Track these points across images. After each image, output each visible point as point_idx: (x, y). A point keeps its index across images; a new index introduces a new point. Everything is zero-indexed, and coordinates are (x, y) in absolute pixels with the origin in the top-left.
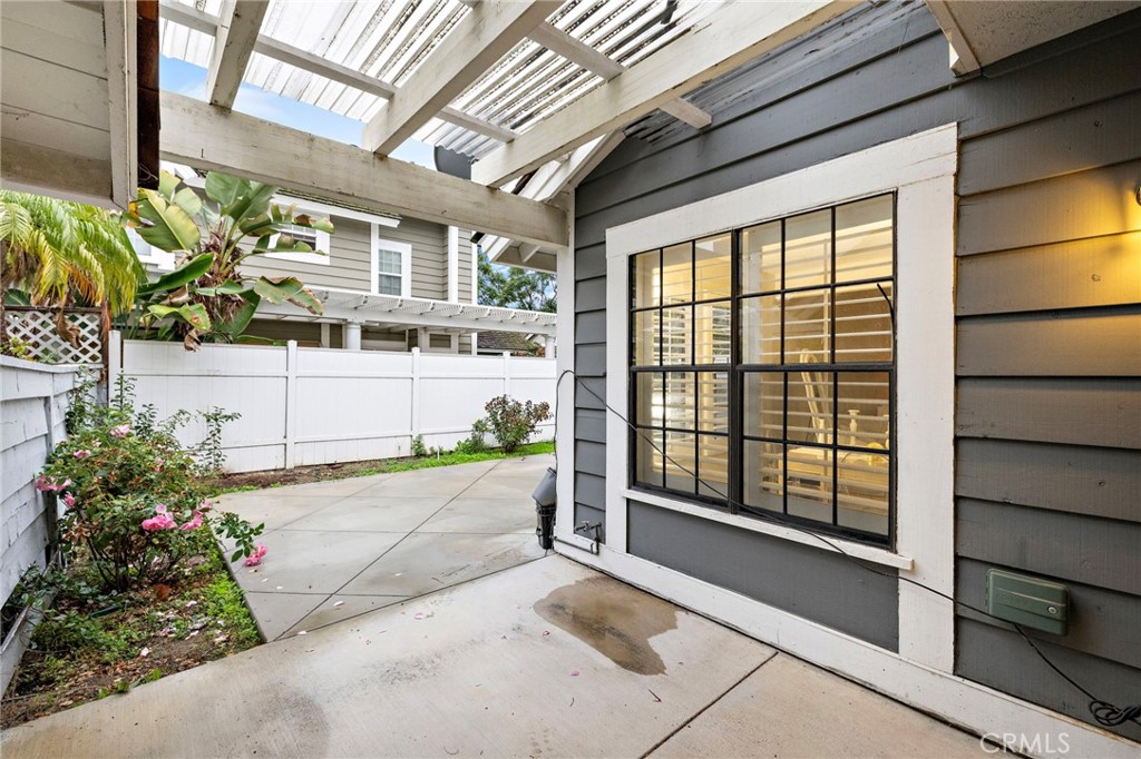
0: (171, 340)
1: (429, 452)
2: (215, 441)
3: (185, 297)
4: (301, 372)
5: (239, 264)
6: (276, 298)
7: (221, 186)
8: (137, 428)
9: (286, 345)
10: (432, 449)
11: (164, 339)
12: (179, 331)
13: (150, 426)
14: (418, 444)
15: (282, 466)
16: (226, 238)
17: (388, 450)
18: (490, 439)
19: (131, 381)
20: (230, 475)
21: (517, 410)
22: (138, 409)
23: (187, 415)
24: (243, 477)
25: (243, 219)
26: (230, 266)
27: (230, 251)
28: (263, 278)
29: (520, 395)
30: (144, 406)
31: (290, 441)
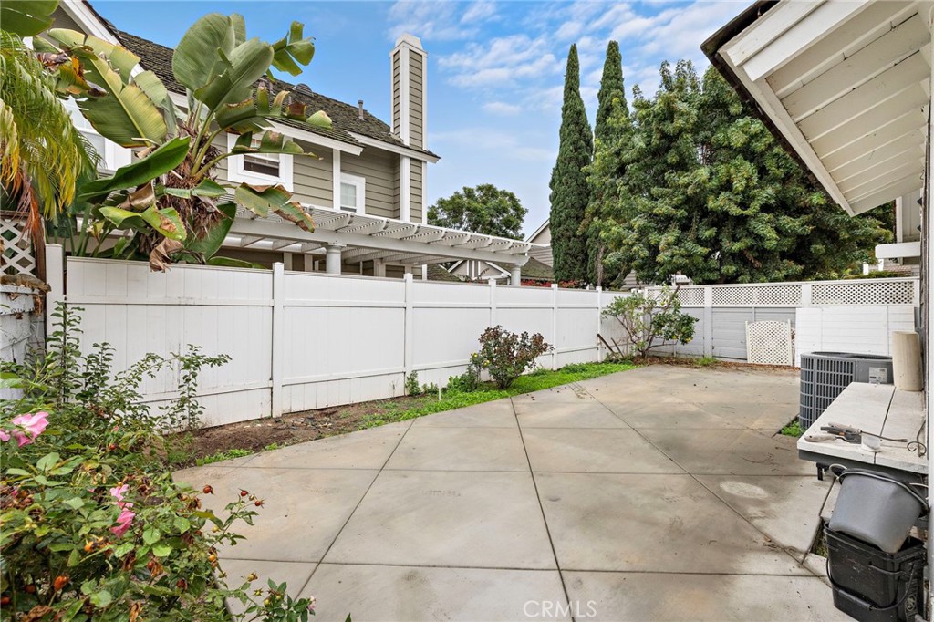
0: (130, 259)
1: (423, 390)
2: (190, 389)
3: (151, 198)
4: (289, 301)
5: (214, 166)
6: (260, 209)
7: (192, 67)
8: (86, 375)
9: (270, 268)
10: (425, 386)
11: (121, 257)
12: (142, 246)
13: (103, 372)
14: (412, 383)
15: (268, 414)
16: (199, 133)
17: (381, 390)
18: (485, 375)
19: (76, 312)
20: (208, 429)
21: (510, 342)
22: (87, 349)
23: (158, 361)
24: (224, 431)
25: (223, 106)
26: (204, 169)
27: (203, 150)
28: (244, 186)
29: (513, 326)
30: (96, 345)
31: (277, 385)
